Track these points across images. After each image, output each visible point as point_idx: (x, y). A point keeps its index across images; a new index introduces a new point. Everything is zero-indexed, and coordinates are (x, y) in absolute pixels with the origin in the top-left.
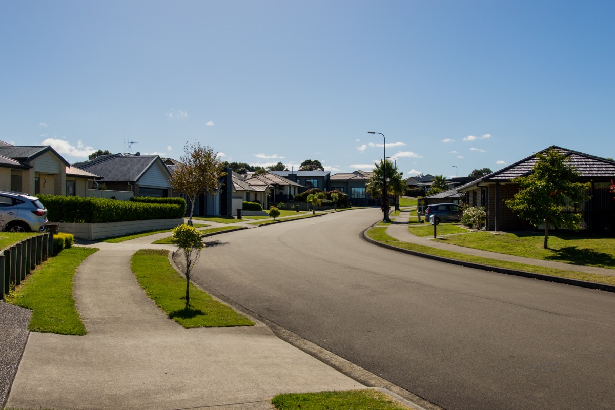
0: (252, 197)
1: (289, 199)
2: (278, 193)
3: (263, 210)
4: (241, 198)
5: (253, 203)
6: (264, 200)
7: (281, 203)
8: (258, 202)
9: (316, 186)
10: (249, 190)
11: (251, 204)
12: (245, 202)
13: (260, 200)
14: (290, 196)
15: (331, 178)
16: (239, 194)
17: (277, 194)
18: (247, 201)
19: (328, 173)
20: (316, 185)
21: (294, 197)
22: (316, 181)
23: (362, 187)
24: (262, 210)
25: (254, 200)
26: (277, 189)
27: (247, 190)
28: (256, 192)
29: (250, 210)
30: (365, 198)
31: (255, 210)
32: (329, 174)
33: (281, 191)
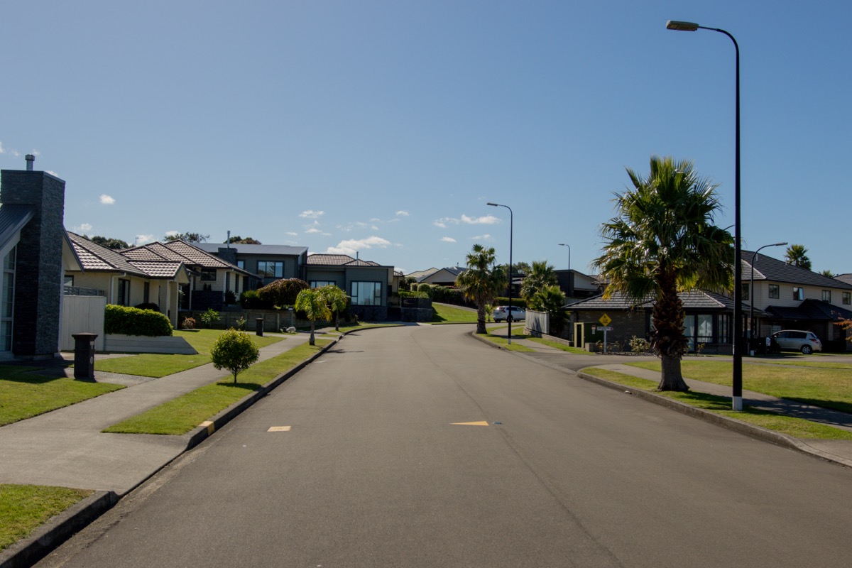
0: (136, 292)
1: (227, 302)
2: (200, 287)
3: (176, 333)
4: (102, 293)
5: (141, 311)
6: (170, 301)
7: (211, 311)
8: (155, 308)
9: (281, 276)
10: (129, 273)
11: (132, 313)
12: (112, 306)
13: (157, 303)
14: (230, 296)
15: (309, 261)
16: (97, 282)
17: (197, 289)
18: (122, 302)
19: (304, 251)
20: (279, 274)
21: (238, 298)
22: (279, 265)
23: (375, 282)
24: (169, 333)
25: (142, 301)
26: (198, 278)
27: (123, 272)
28: (147, 280)
29: (129, 333)
30: (381, 306)
31: (145, 334)
32: (306, 252)
33: (208, 283)
